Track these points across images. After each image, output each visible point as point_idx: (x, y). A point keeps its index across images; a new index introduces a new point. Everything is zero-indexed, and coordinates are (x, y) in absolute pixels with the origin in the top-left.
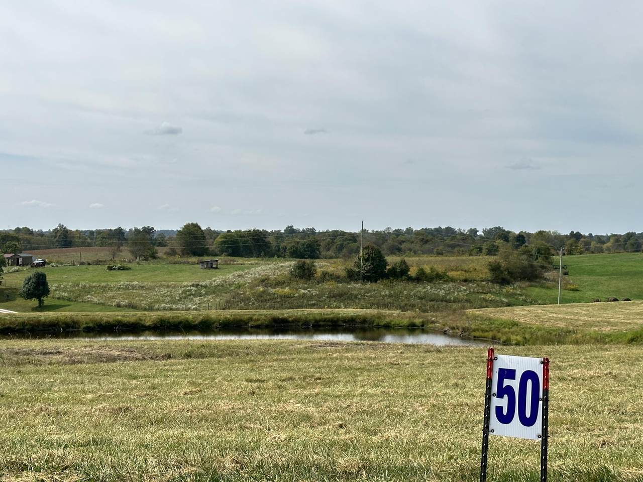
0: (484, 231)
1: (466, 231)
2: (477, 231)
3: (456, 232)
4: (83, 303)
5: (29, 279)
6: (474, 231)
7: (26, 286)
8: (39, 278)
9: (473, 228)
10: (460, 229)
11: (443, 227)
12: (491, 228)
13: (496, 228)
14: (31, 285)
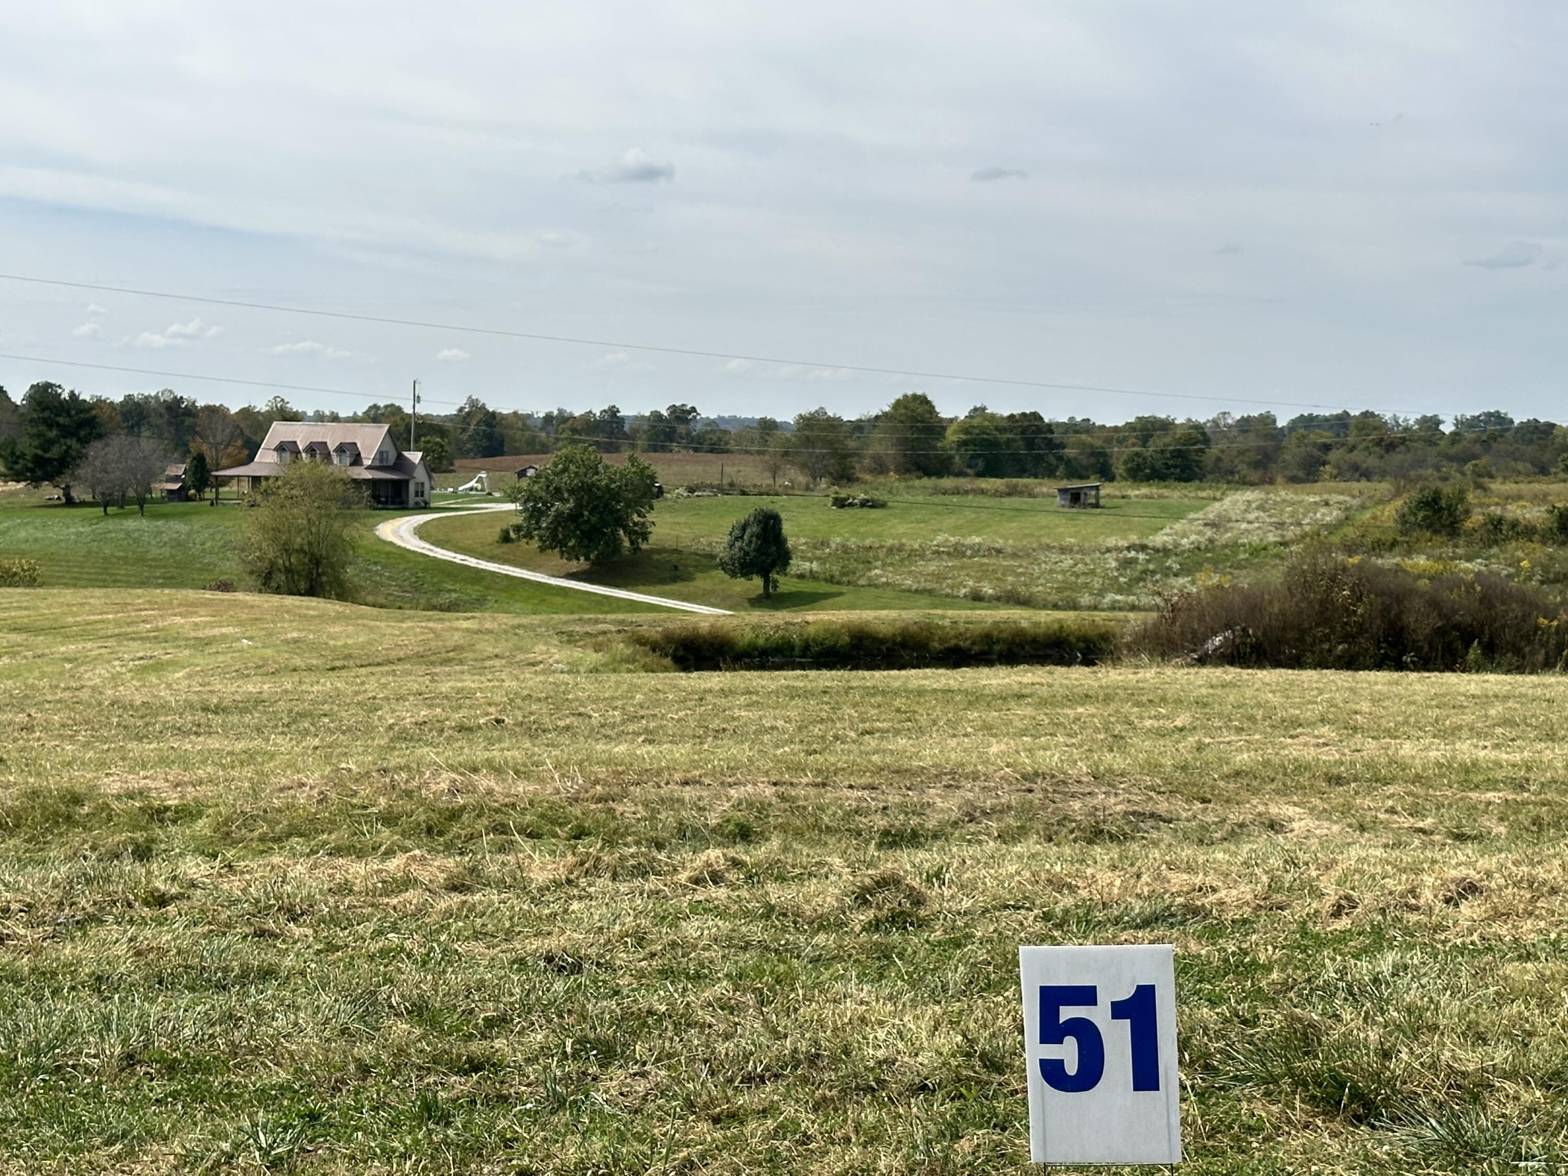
0: (1458, 423)
1: (1411, 422)
2: (1439, 422)
3: (1386, 423)
4: (873, 589)
5: (744, 528)
6: (1431, 424)
7: (738, 544)
8: (766, 524)
9: (1429, 415)
10: (1395, 418)
11: (1355, 412)
12: (1477, 414)
13: (1490, 415)
14: (751, 542)
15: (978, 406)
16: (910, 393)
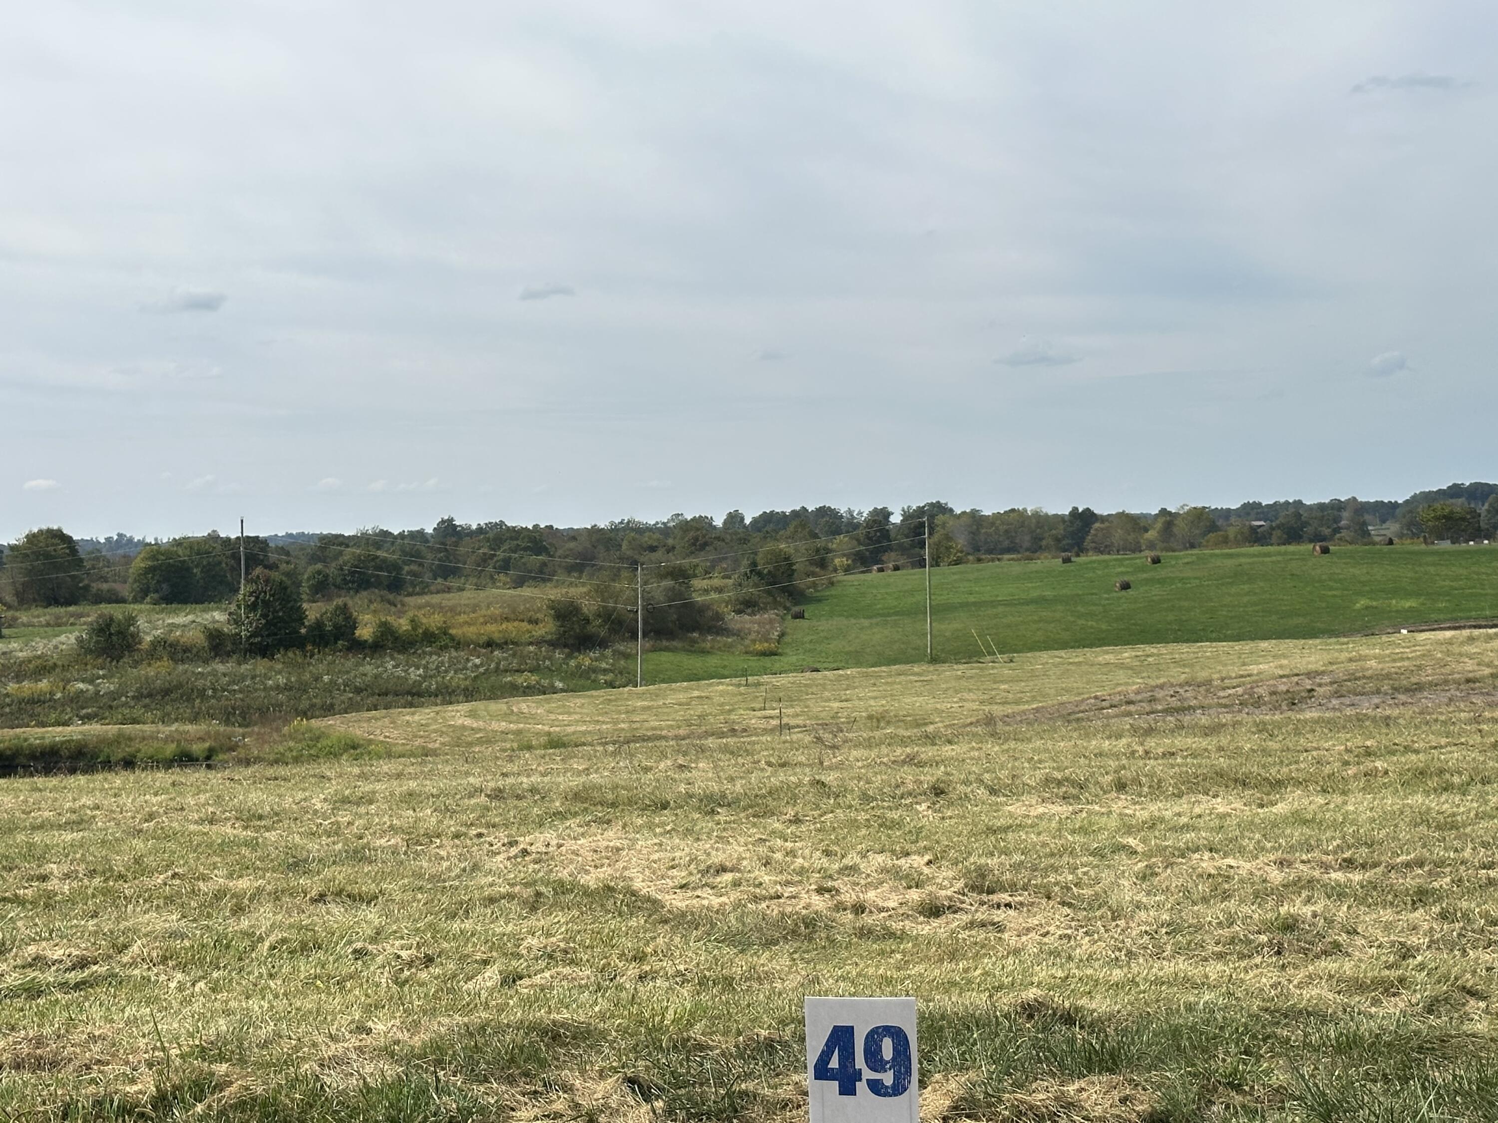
15: (446, 518)
16: (44, 527)
